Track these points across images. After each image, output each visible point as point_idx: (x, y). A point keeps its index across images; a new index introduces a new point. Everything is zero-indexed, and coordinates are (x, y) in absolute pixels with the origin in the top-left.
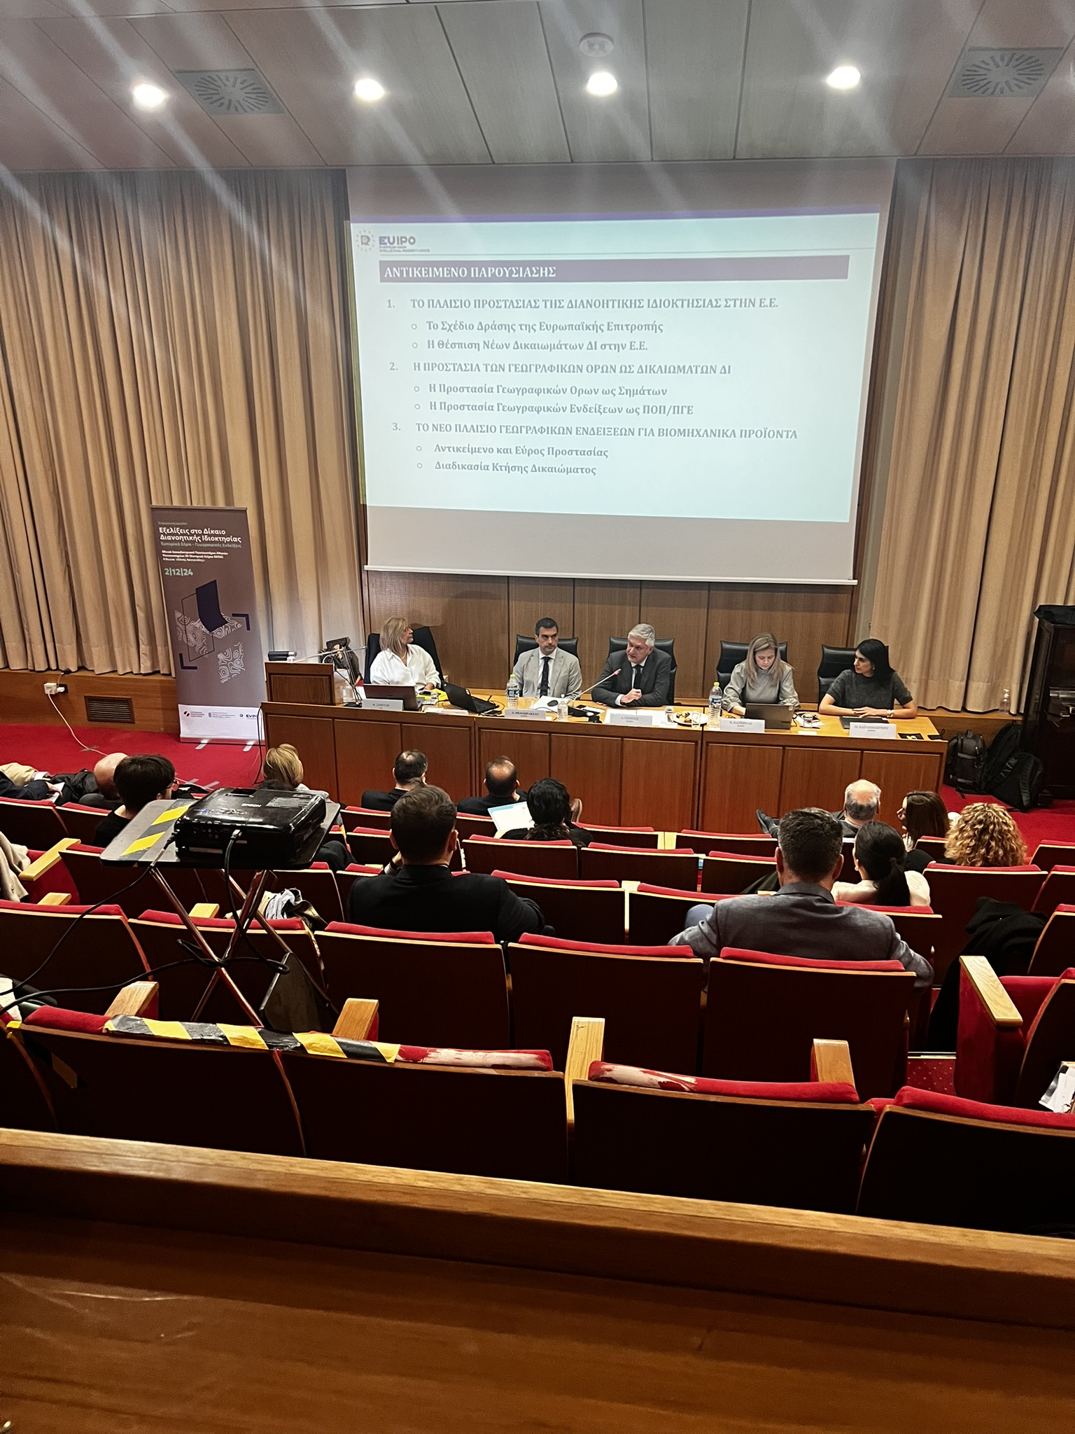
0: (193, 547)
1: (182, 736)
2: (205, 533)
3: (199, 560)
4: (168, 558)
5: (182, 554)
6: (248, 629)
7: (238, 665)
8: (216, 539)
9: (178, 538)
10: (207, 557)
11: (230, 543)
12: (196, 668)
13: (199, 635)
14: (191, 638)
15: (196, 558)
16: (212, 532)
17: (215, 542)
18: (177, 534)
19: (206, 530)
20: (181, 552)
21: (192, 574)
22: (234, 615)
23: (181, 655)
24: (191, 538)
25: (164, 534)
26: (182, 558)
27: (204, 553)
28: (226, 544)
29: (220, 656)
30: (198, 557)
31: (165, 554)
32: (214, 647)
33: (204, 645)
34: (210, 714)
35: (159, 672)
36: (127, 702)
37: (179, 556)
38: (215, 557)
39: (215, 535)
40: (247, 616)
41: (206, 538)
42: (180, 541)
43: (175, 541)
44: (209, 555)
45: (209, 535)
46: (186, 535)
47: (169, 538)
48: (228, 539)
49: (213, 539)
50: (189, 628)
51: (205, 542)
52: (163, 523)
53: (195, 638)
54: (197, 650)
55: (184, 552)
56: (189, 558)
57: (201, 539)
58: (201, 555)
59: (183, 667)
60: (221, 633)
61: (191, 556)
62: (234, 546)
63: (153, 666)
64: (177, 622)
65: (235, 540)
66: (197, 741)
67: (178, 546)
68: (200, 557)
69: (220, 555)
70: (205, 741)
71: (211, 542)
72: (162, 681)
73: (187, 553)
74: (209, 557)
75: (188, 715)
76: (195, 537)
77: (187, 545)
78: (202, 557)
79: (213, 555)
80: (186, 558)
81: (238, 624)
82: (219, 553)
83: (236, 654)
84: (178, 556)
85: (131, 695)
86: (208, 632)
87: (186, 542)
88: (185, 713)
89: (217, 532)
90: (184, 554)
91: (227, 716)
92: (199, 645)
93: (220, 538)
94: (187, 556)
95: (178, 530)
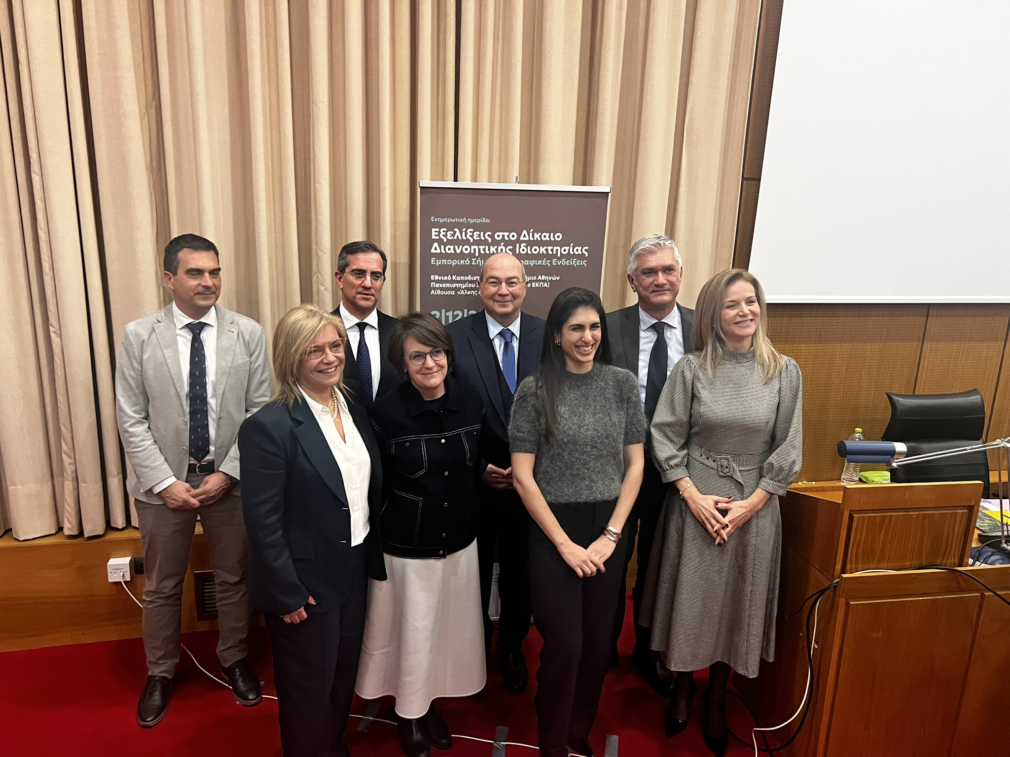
2: (522, 238)
4: (442, 289)
8: (543, 250)
9: (466, 249)
11: (568, 256)
16: (537, 236)
17: (541, 256)
18: (467, 242)
19: (525, 232)
20: (469, 278)
24: (493, 249)
25: (440, 242)
26: (468, 289)
28: (560, 259)
31: (437, 282)
37: (462, 285)
39: (542, 243)
41: (522, 249)
42: (471, 256)
43: (462, 256)
45: (530, 243)
46: (484, 242)
47: (450, 249)
48: (565, 250)
49: (538, 250)
52: (440, 220)
57: (514, 250)
62: (575, 262)
65: (578, 250)
67: (465, 266)
71: (533, 257)
82: (543, 277)
84: (460, 286)
87: (482, 256)
89: (546, 236)
93: (550, 248)
95: (470, 234)
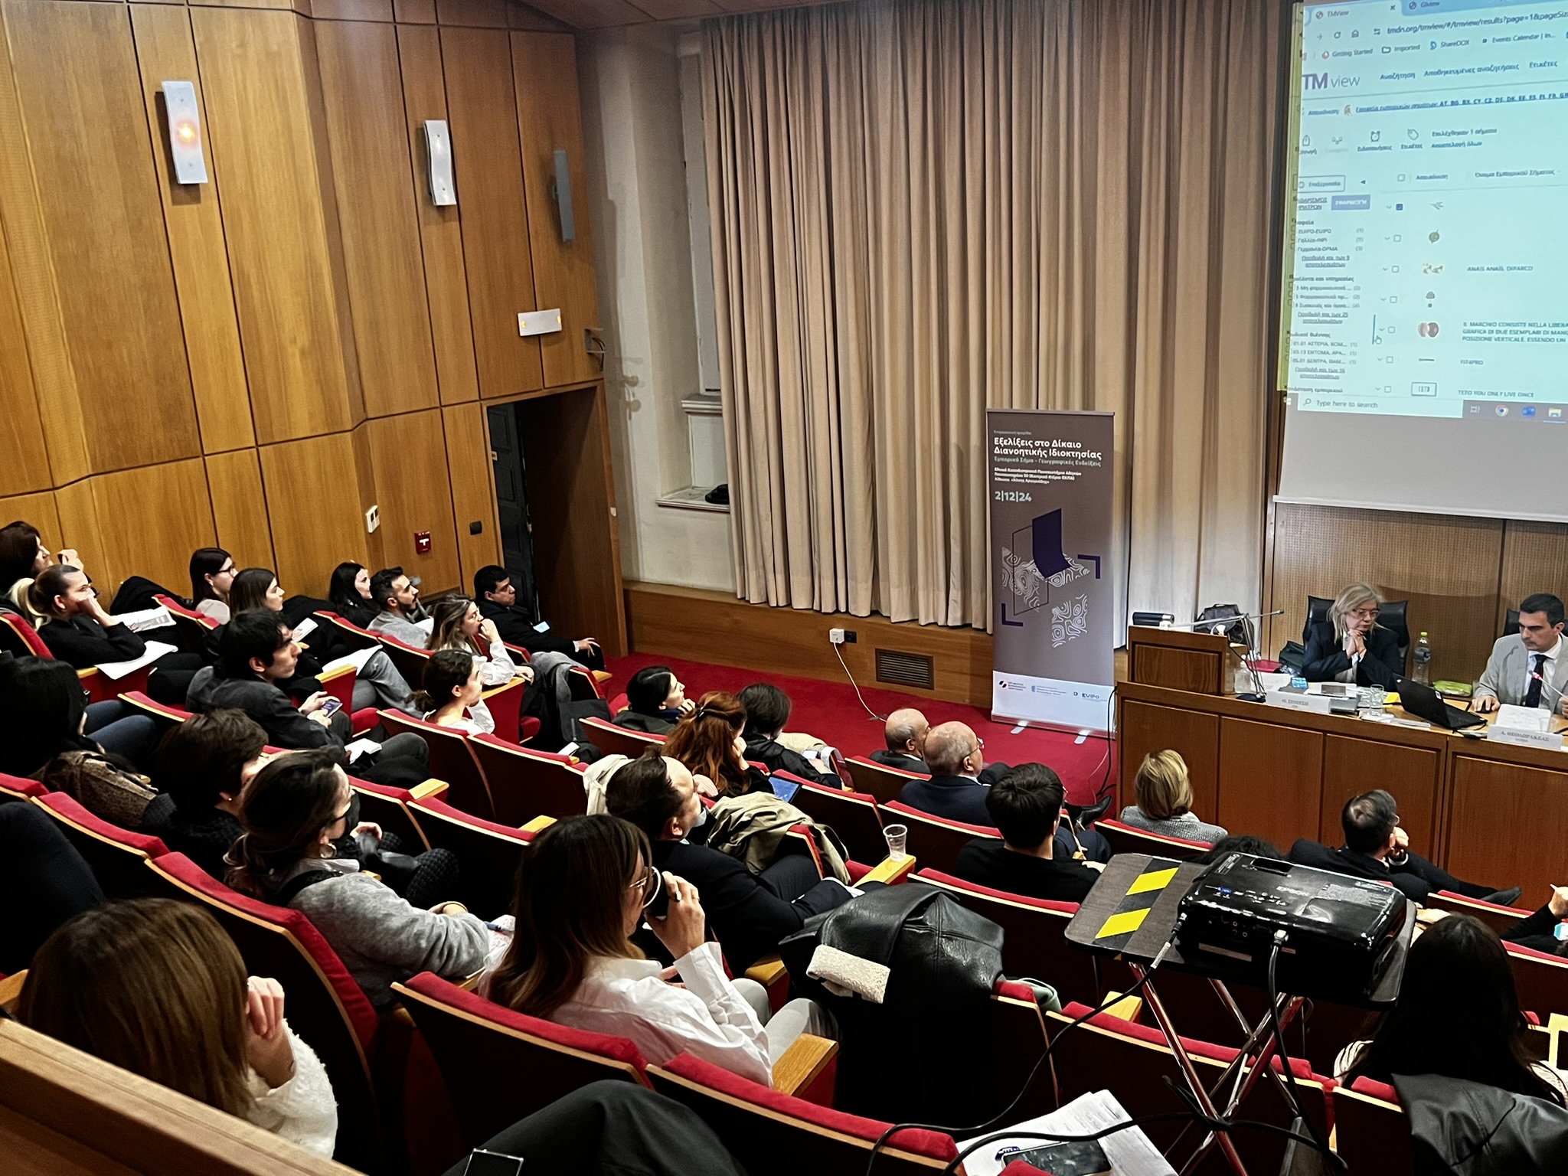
0: (1036, 464)
1: (993, 712)
3: (1042, 482)
4: (1001, 477)
5: (1019, 473)
6: (1098, 576)
7: (1078, 625)
8: (1068, 454)
9: (1017, 452)
10: (1053, 477)
11: (1086, 459)
12: (1021, 624)
13: (1030, 581)
14: (1019, 584)
15: (1037, 479)
16: (1064, 444)
17: (1065, 458)
18: (1017, 447)
19: (1055, 441)
20: (1019, 471)
21: (1030, 499)
22: (1080, 557)
23: (1003, 606)
24: (1034, 452)
25: (1000, 446)
26: (1019, 478)
27: (1049, 472)
28: (1080, 461)
29: (1056, 611)
30: (1040, 477)
31: (998, 472)
32: (1048, 598)
33: (1035, 594)
34: (1033, 688)
35: (970, 625)
36: (928, 660)
37: (1016, 475)
38: (1063, 478)
39: (1067, 449)
40: (1097, 559)
41: (1054, 453)
42: (1019, 456)
43: (1013, 456)
44: (1056, 475)
45: (1059, 449)
46: (1028, 448)
47: (1006, 451)
48: (1084, 455)
49: (1063, 454)
50: (1018, 571)
51: (1053, 458)
52: (1000, 433)
53: (1025, 585)
54: (1025, 601)
55: (1023, 471)
56: (1029, 478)
57: (1047, 453)
58: (1045, 475)
59: (1004, 622)
60: (1059, 580)
61: (1031, 476)
62: (1091, 463)
63: (964, 617)
64: (1004, 562)
65: (1094, 455)
66: (1012, 723)
67: (1015, 463)
68: (1042, 477)
69: (1070, 476)
70: (1023, 724)
71: (1061, 458)
72: (972, 638)
73: (1027, 471)
74: (1056, 478)
75: (1005, 686)
76: (1039, 451)
77: (1027, 461)
78: (1046, 477)
79: (1061, 475)
80: (1025, 479)
81: (1083, 569)
82: (1070, 473)
83: (1077, 610)
84: (1014, 476)
85: (933, 653)
86: (1042, 578)
87: (1028, 457)
88: (1001, 683)
89: (1070, 445)
90: (1023, 473)
91: (1056, 693)
92: (1030, 594)
93: (1073, 453)
94: (1026, 476)
95: (1017, 442)
